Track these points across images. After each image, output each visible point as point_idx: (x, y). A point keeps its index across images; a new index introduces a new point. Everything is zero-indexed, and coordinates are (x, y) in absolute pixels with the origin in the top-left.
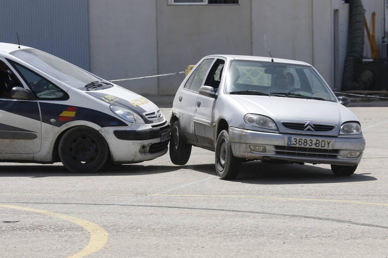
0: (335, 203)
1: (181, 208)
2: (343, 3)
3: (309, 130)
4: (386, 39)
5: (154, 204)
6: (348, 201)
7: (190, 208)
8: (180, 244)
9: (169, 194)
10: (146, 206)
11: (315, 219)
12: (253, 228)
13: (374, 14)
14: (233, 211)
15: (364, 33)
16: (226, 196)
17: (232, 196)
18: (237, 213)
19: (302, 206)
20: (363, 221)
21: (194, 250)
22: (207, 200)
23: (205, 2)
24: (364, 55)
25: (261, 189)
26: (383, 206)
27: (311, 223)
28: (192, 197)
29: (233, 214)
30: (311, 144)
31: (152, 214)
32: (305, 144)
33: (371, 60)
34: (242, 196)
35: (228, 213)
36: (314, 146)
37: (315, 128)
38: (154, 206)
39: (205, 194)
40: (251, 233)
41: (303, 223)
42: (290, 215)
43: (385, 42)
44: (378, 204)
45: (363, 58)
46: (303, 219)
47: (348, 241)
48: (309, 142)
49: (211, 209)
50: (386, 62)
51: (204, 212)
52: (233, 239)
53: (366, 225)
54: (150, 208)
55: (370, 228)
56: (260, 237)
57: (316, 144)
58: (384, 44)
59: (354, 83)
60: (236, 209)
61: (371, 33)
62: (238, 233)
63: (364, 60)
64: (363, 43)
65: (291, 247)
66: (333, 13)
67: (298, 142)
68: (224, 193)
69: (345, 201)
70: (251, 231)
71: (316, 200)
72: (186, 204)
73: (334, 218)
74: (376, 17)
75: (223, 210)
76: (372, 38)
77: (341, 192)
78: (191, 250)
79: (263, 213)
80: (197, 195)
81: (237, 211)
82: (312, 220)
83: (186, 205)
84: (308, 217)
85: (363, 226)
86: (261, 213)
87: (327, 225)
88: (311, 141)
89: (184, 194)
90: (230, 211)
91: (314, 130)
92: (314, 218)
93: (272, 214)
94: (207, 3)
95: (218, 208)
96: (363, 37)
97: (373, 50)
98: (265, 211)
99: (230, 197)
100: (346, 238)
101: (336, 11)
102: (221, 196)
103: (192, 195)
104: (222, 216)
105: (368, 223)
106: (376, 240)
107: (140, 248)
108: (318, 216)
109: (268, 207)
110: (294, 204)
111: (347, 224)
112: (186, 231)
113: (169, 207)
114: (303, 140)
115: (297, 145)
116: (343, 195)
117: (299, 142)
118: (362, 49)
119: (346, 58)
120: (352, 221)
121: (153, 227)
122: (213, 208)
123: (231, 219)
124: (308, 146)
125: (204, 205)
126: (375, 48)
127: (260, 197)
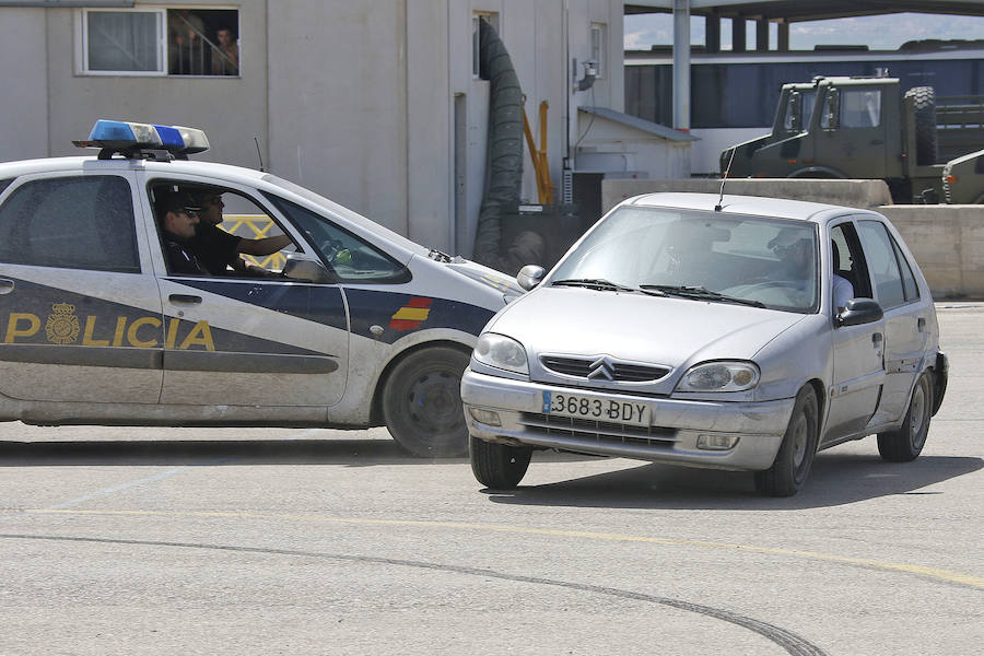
0: (457, 530)
1: (103, 541)
2: (475, 80)
3: (601, 376)
4: (571, 163)
5: (40, 532)
6: (485, 526)
7: (124, 542)
8: (101, 624)
9: (75, 508)
10: (22, 537)
11: (410, 567)
12: (271, 586)
13: (544, 106)
14: (223, 548)
15: (522, 146)
16: (207, 514)
17: (221, 514)
18: (234, 552)
19: (383, 537)
20: (518, 571)
21: (134, 637)
22: (164, 523)
23: (162, 70)
24: (523, 197)
25: (290, 498)
26: (564, 536)
27: (401, 575)
28: (129, 515)
29: (225, 556)
30: (597, 412)
31: (35, 556)
32: (584, 410)
33: (539, 209)
34: (245, 515)
35: (213, 552)
36: (604, 417)
37: (616, 372)
38: (40, 538)
39: (159, 509)
40: (265, 597)
41: (385, 575)
42: (353, 558)
43: (569, 169)
44: (553, 532)
45: (520, 203)
46: (384, 567)
47: (485, 614)
48: (593, 406)
49: (175, 545)
50: (570, 215)
51: (158, 550)
52: (223, 612)
53: (526, 579)
54: (32, 540)
55: (536, 586)
56: (286, 608)
57: (609, 412)
58: (566, 172)
59: (501, 259)
60: (232, 543)
61: (538, 148)
62: (236, 599)
63: (522, 208)
64: (521, 171)
65: (356, 628)
66: (453, 100)
67: (566, 404)
68: (203, 507)
69: (478, 526)
70: (265, 593)
71: (414, 523)
72: (116, 532)
73: (452, 563)
74: (550, 112)
75: (201, 546)
76: (539, 160)
77: (470, 506)
78: (125, 638)
79: (293, 553)
80: (141, 512)
81: (233, 549)
82: (406, 568)
83: (115, 534)
84: (395, 562)
85: (518, 583)
86: (288, 553)
87: (439, 581)
88: (597, 404)
89: (111, 509)
90: (216, 548)
91: (611, 378)
92: (408, 564)
93: (314, 555)
94: (165, 72)
95: (190, 542)
96: (521, 157)
97: (542, 187)
98: (299, 547)
99: (216, 517)
100: (481, 609)
101: (460, 97)
102: (197, 513)
103: (131, 512)
104: (199, 558)
105: (530, 575)
106: (548, 614)
107: (7, 633)
108: (417, 558)
109: (306, 539)
110: (365, 532)
111: (483, 578)
112: (115, 594)
113: (76, 539)
114: (579, 400)
115: (566, 413)
116: (475, 512)
117: (570, 404)
118: (519, 182)
119: (483, 202)
120: (494, 570)
121: (38, 585)
122: (180, 541)
123: (220, 567)
124: (590, 416)
125: (157, 534)
126: (546, 183)
127: (287, 515)
